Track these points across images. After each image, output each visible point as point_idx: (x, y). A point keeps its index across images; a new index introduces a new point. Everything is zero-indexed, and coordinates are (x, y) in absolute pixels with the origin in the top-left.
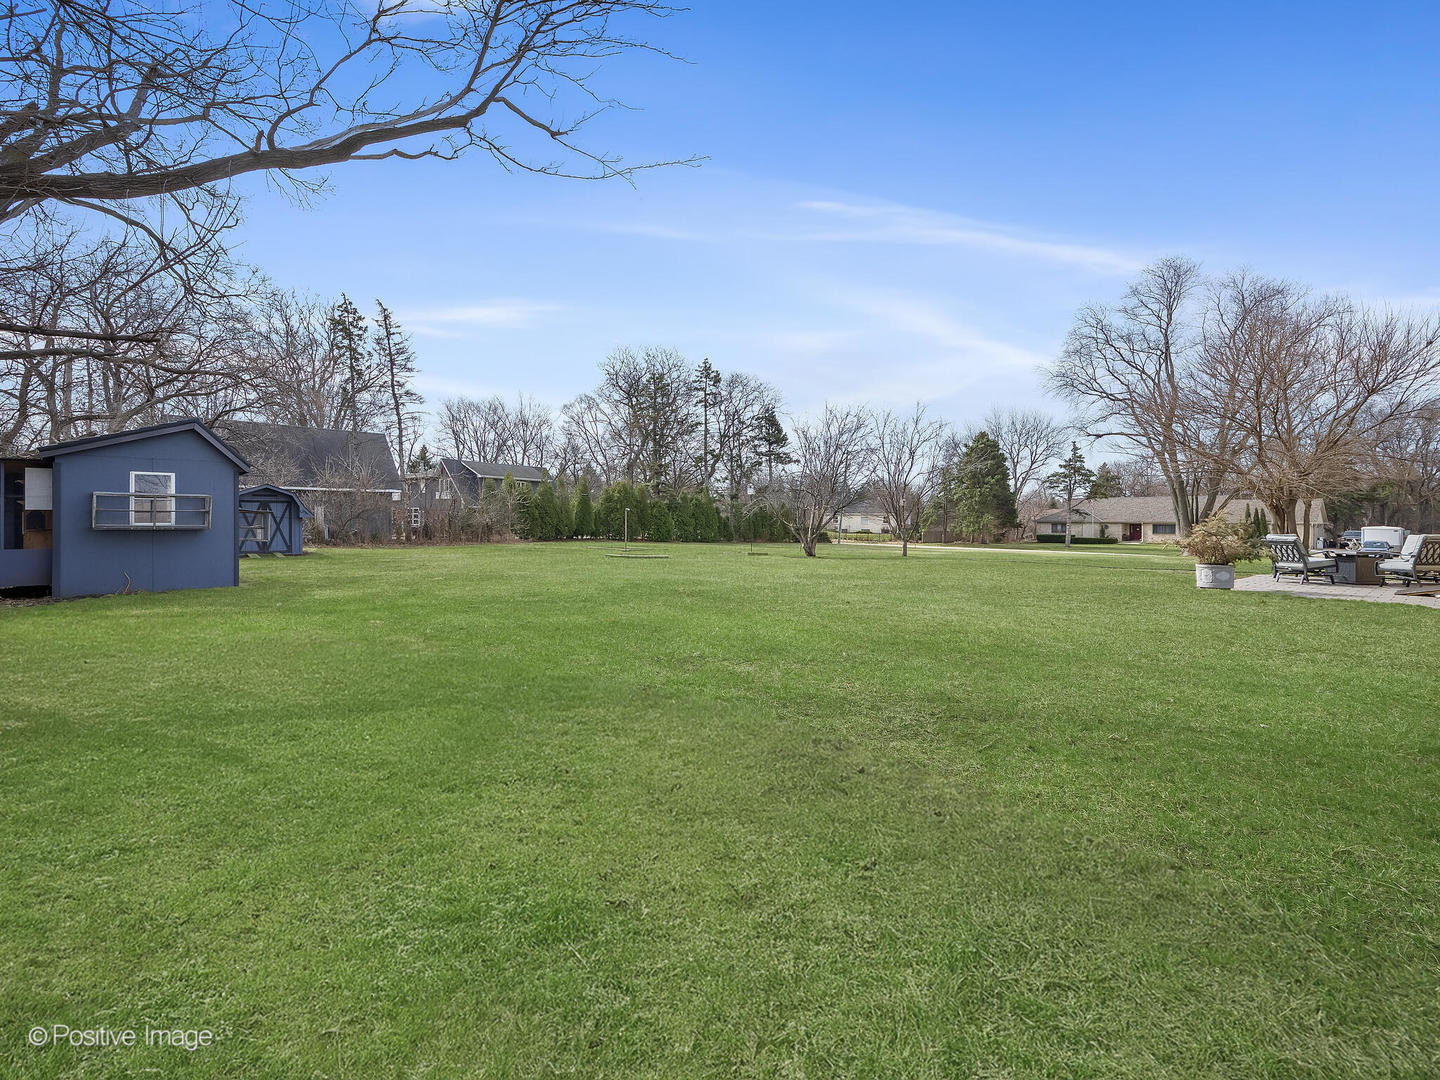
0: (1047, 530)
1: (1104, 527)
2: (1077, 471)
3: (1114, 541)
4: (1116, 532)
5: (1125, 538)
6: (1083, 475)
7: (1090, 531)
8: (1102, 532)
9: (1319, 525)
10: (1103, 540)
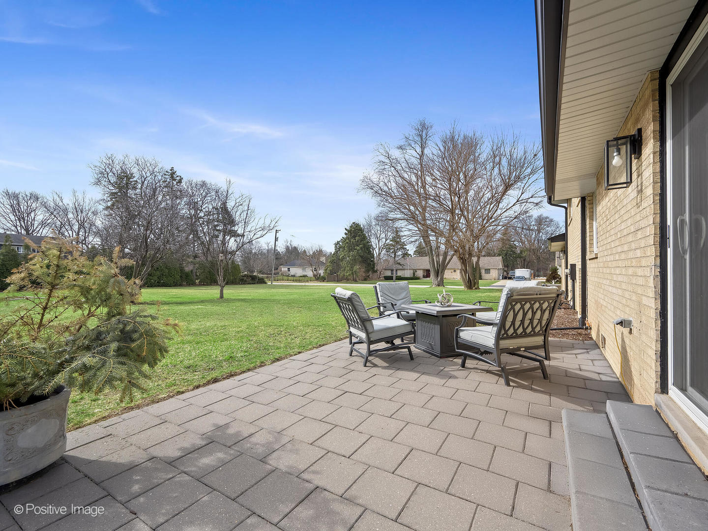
0: (389, 273)
1: (415, 271)
2: (397, 243)
3: (418, 278)
4: (420, 273)
5: (424, 277)
6: (401, 245)
7: (408, 273)
8: (414, 274)
9: (500, 269)
10: (414, 278)
